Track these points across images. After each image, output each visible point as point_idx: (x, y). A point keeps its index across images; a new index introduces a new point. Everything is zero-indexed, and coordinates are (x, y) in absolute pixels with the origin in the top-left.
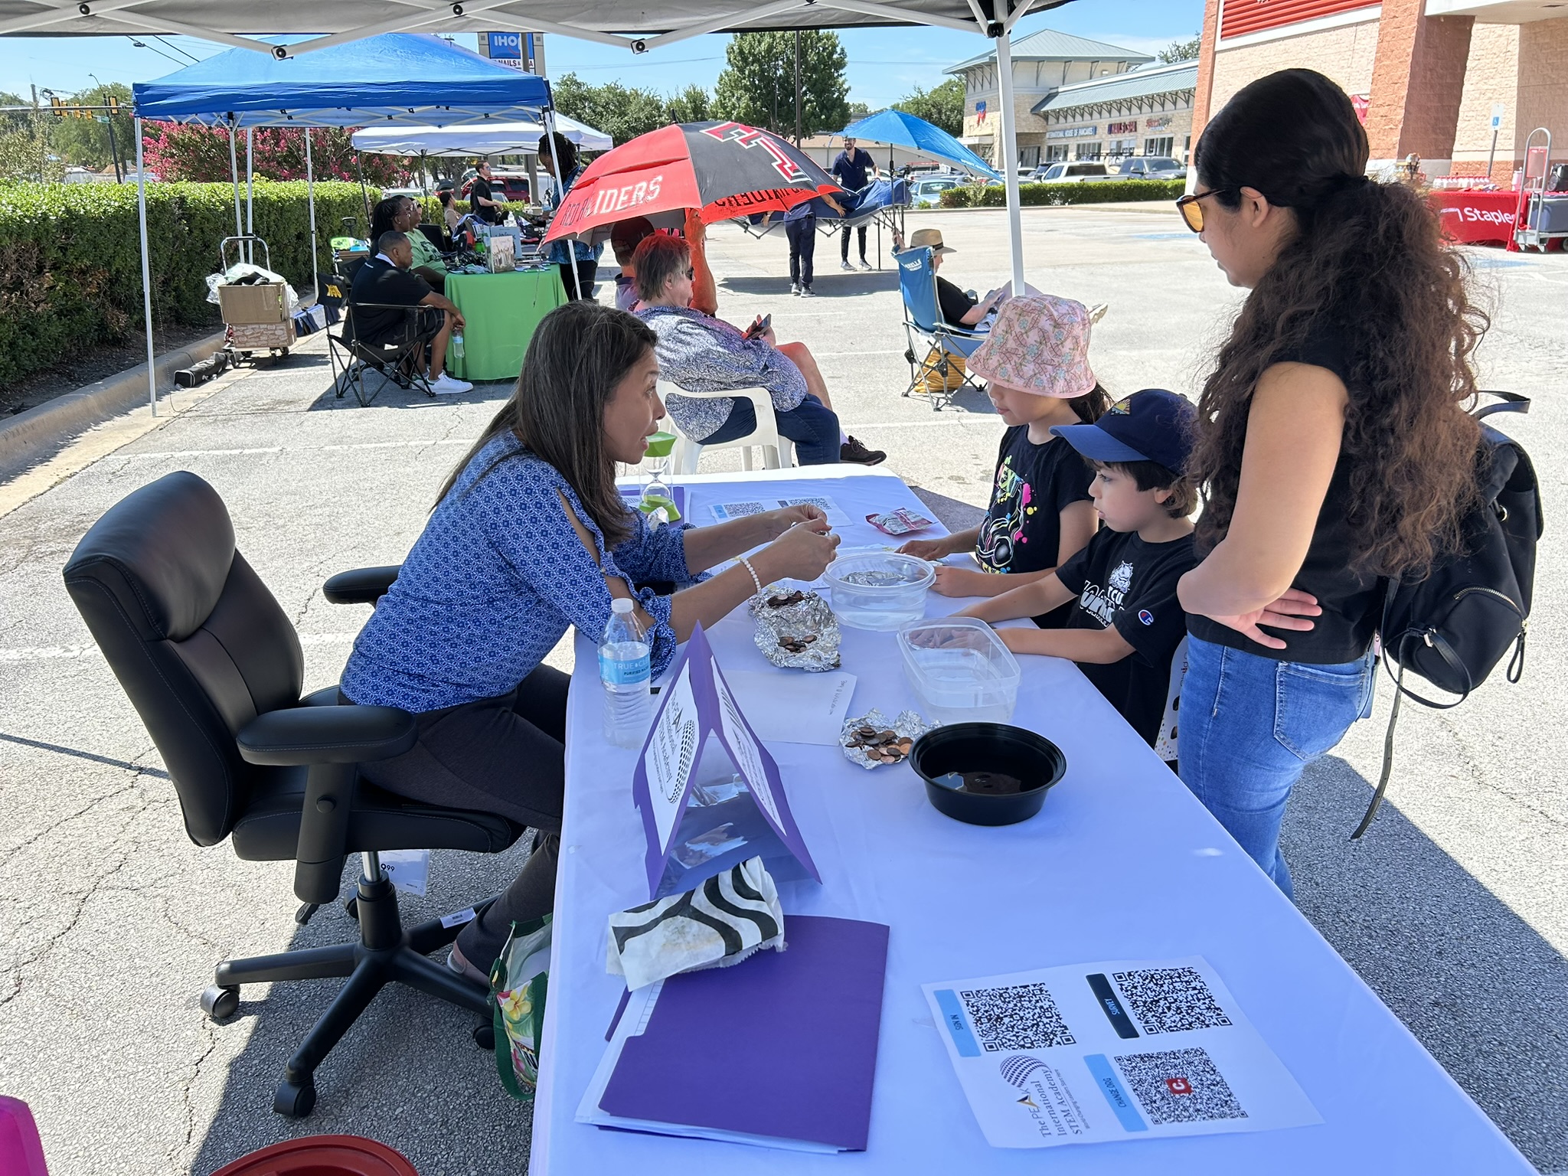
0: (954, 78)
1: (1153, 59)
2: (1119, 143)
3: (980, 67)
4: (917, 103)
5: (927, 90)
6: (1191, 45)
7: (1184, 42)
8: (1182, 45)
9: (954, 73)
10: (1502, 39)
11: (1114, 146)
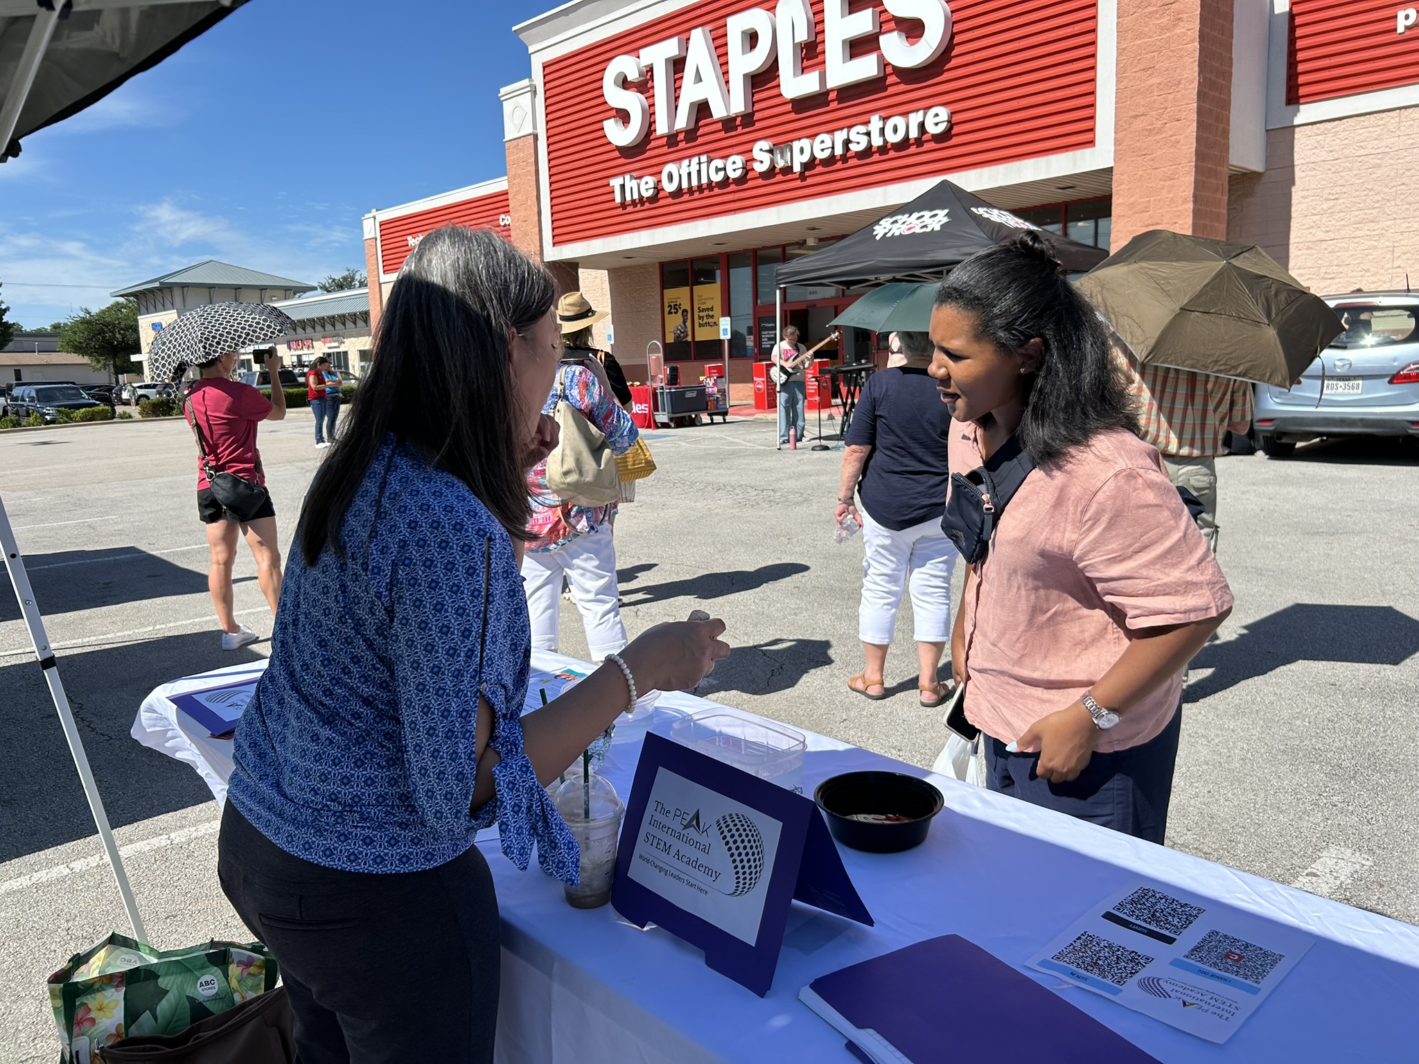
0: (121, 300)
1: (314, 289)
2: (299, 357)
3: (151, 291)
4: (84, 321)
5: (95, 310)
6: (345, 278)
7: (338, 276)
8: (337, 278)
9: (122, 296)
10: (598, 280)
11: (295, 359)
